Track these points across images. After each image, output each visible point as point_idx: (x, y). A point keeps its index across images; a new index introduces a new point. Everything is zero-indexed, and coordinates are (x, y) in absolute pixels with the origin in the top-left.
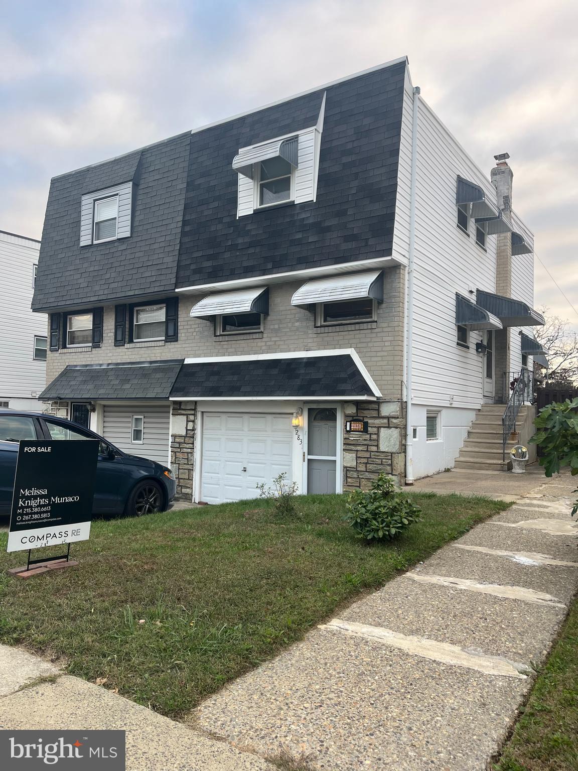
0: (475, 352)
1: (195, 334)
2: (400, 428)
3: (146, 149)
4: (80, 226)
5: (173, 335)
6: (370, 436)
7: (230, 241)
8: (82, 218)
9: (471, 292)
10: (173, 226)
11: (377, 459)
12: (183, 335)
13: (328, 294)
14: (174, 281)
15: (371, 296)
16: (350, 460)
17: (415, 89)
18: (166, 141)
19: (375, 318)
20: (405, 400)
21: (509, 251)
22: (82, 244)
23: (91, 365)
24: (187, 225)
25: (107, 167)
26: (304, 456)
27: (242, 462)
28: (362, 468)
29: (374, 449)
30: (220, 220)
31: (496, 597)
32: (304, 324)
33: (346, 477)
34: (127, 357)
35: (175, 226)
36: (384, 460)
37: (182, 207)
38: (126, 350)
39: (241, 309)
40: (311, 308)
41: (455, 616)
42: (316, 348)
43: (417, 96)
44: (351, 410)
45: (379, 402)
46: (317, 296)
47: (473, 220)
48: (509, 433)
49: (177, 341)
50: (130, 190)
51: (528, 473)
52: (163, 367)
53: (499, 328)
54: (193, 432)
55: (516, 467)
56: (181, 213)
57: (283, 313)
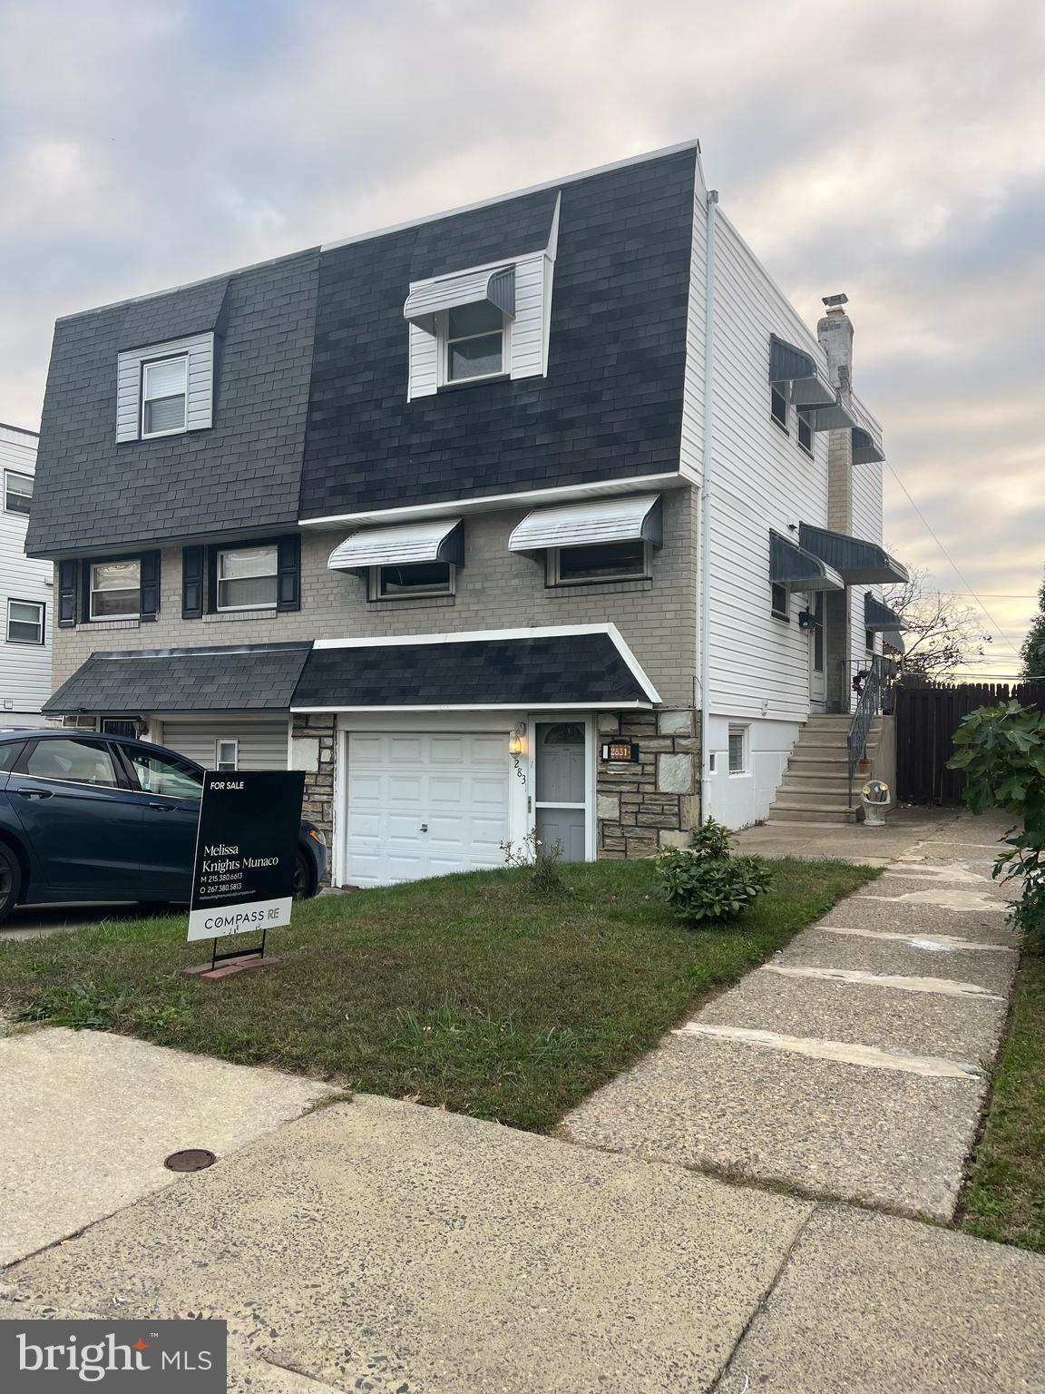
0: (797, 627)
1: (331, 598)
2: (693, 753)
3: (235, 275)
4: (115, 407)
5: (292, 599)
6: (643, 768)
7: (397, 440)
8: (120, 393)
9: (792, 527)
10: (291, 411)
11: (655, 805)
12: (310, 599)
13: (573, 534)
14: (295, 506)
15: (645, 538)
16: (610, 807)
17: (710, 195)
18: (274, 263)
19: (648, 572)
20: (698, 708)
21: (849, 459)
22: (120, 439)
23: (140, 652)
24: (316, 411)
25: (165, 304)
26: (529, 802)
27: (419, 816)
28: (629, 820)
29: (650, 788)
30: (377, 403)
31: (903, 991)
32: (527, 581)
33: (602, 837)
34: (207, 638)
35: (297, 410)
36: (666, 807)
37: (307, 379)
38: (204, 626)
39: (419, 556)
40: (539, 556)
41: (856, 1014)
42: (547, 623)
43: (713, 206)
44: (610, 726)
45: (656, 712)
46: (554, 536)
47: (794, 407)
48: (857, 762)
49: (299, 610)
50: (210, 346)
51: (890, 825)
52: (277, 655)
53: (838, 587)
54: (332, 767)
55: (871, 815)
56: (307, 390)
57: (489, 563)
